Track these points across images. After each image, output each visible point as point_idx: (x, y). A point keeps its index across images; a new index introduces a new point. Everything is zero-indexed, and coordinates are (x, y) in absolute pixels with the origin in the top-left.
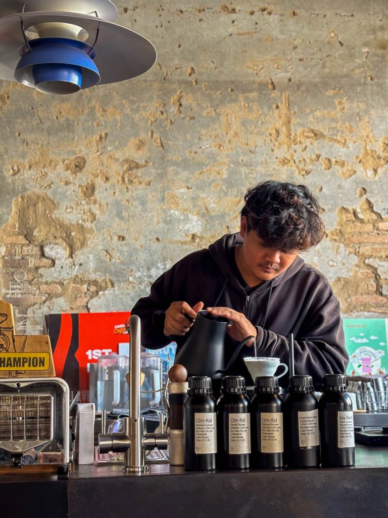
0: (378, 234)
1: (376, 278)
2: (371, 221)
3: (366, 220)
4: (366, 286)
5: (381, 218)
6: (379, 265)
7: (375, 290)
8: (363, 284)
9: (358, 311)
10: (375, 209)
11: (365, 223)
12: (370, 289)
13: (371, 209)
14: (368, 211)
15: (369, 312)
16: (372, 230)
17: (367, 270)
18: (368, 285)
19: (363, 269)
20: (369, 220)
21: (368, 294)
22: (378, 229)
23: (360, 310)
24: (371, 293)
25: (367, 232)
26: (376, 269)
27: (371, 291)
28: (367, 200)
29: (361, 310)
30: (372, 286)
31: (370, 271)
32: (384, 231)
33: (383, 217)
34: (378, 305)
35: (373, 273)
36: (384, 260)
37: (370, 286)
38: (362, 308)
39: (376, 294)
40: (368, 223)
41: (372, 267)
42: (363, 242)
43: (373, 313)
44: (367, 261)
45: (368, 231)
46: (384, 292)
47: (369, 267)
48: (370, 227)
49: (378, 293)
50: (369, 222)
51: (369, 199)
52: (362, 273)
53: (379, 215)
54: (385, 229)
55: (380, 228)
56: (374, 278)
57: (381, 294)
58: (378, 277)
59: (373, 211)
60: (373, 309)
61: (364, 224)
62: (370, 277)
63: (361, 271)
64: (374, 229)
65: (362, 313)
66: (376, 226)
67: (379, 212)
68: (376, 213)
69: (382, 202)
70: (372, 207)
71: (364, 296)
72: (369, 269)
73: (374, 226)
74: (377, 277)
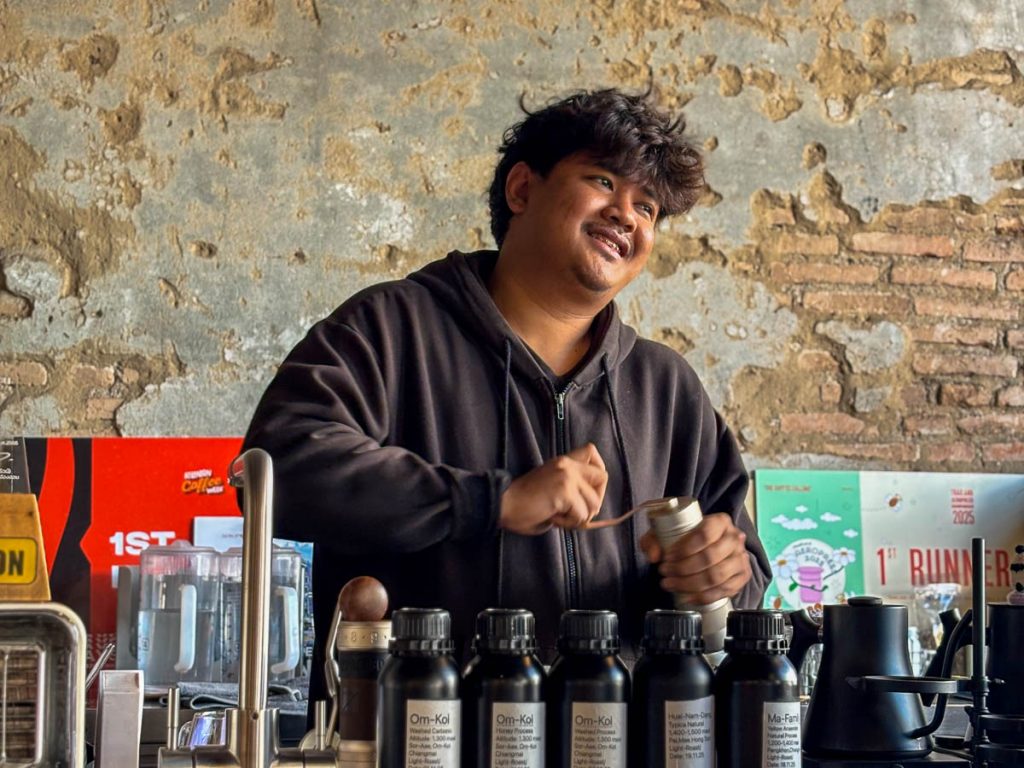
0: (850, 261)
1: (842, 371)
2: (834, 228)
3: (822, 224)
4: (816, 390)
5: (860, 222)
6: (850, 339)
7: (837, 400)
8: (810, 384)
9: (793, 452)
10: (845, 198)
11: (819, 234)
12: (827, 397)
13: (835, 198)
14: (827, 203)
15: (821, 453)
16: (836, 253)
17: (821, 351)
18: (820, 388)
19: (810, 348)
20: (829, 224)
21: (821, 409)
22: (850, 249)
23: (798, 449)
24: (826, 407)
25: (823, 255)
26: (841, 349)
27: (828, 402)
28: (827, 174)
29: (802, 448)
30: (831, 391)
31: (827, 354)
32: (866, 253)
33: (864, 218)
34: (844, 438)
35: (835, 358)
36: (863, 326)
37: (824, 390)
38: (805, 445)
39: (841, 410)
40: (827, 233)
41: (832, 342)
42: (814, 280)
43: (831, 458)
44: (821, 328)
45: (826, 253)
46: (861, 407)
47: (825, 343)
48: (830, 244)
49: (844, 408)
50: (829, 230)
51: (833, 173)
52: (806, 356)
53: (855, 215)
54: (867, 249)
55: (856, 247)
56: (836, 371)
57: (853, 411)
58: (846, 368)
59: (840, 204)
60: (831, 448)
61: (816, 236)
62: (826, 368)
63: (806, 351)
64: (840, 249)
65: (803, 455)
66: (847, 240)
67: (855, 205)
68: (847, 209)
69: (863, 181)
70: (839, 195)
71: (809, 415)
72: (825, 349)
73: (841, 241)
74: (844, 368)
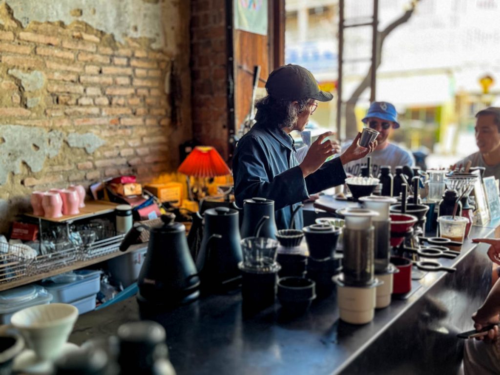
0: (19, 44)
1: (20, 90)
2: (11, 28)
3: (6, 27)
4: (10, 98)
5: (22, 27)
6: (23, 77)
7: (19, 101)
8: (7, 95)
9: (3, 124)
10: (15, 16)
11: (5, 30)
12: (15, 101)
13: (11, 15)
14: (8, 17)
15: (15, 124)
16: (13, 39)
17: (10, 81)
18: (12, 98)
19: (6, 80)
20: (9, 27)
21: (13, 106)
22: (19, 38)
23: (5, 123)
24: (15, 105)
25: (7, 40)
26: (20, 81)
27: (15, 103)
28: (6, 4)
29: (7, 122)
30: (16, 99)
31: (13, 83)
32: (25, 41)
33: (24, 26)
34: (22, 118)
35: (17, 85)
36: (27, 72)
37: (14, 98)
38: (8, 121)
39: (21, 106)
40: (8, 31)
41: (15, 78)
42: (5, 51)
43: (19, 126)
44: (10, 72)
45: (9, 39)
46: (29, 105)
47: (12, 78)
48: (10, 36)
49: (22, 105)
50: (9, 30)
51: (10, 4)
52: (5, 84)
53: (20, 24)
54: (25, 39)
55: (21, 38)
56: (17, 90)
57: (26, 106)
58: (22, 89)
59: (13, 18)
60: (18, 122)
61: (4, 32)
62: (13, 89)
63: (4, 82)
64: (14, 38)
65: (8, 126)
66: (17, 35)
67: (20, 19)
68: (16, 21)
69: (22, 9)
70: (12, 14)
71: (8, 108)
72: (12, 81)
73: (15, 34)
74: (21, 89)
